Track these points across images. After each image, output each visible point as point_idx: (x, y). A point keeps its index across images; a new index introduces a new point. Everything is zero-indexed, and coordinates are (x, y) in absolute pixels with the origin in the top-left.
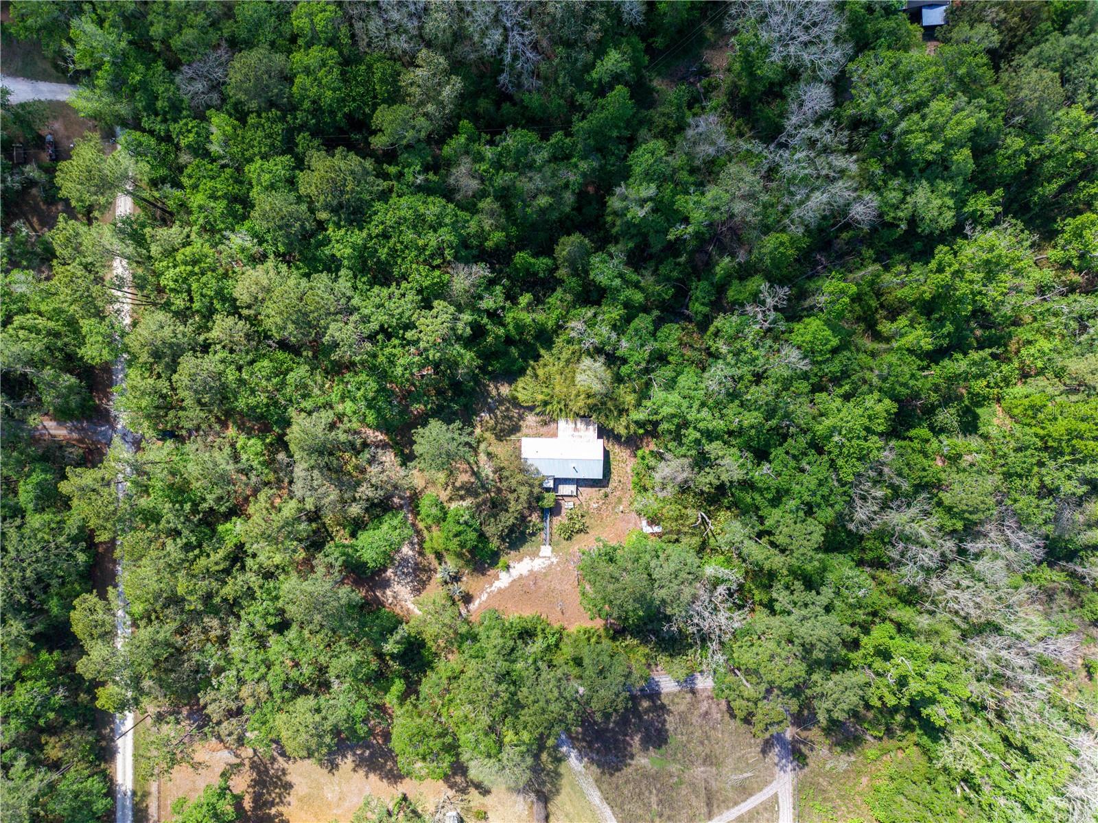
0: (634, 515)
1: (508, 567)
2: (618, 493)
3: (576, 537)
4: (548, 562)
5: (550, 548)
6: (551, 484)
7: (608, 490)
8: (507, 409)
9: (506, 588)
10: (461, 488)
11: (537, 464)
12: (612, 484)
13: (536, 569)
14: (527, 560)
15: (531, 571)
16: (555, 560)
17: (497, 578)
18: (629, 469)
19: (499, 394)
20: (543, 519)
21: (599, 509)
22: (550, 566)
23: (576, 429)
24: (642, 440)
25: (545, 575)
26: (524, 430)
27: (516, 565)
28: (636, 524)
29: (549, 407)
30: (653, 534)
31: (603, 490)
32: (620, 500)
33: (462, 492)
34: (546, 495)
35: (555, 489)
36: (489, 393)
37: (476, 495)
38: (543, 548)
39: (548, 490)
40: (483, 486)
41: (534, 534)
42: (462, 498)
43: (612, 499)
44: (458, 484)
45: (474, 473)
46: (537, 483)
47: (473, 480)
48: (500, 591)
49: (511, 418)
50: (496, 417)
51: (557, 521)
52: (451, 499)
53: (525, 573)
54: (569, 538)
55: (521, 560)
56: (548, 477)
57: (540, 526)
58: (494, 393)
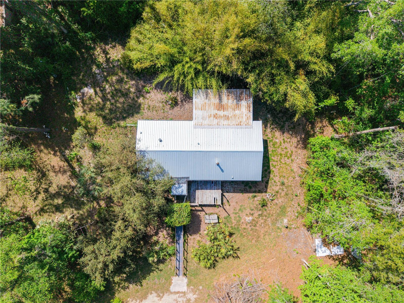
0: (304, 230)
2: (280, 201)
3: (222, 264)
4: (182, 300)
5: (185, 280)
6: (183, 190)
7: (267, 196)
8: (120, 81)
10: (57, 195)
11: (159, 161)
12: (273, 187)
14: (152, 297)
16: (192, 296)
18: (295, 167)
19: (108, 60)
20: (174, 239)
21: (254, 223)
23: (220, 107)
24: (313, 125)
26: (144, 111)
28: (306, 244)
29: (178, 68)
30: (330, 257)
31: (260, 197)
32: (283, 211)
33: (59, 201)
34: (176, 206)
35: (190, 197)
36: (94, 61)
37: (79, 205)
38: (175, 279)
39: (180, 199)
40: (88, 192)
41: (161, 261)
42: (59, 209)
43: (272, 208)
44: (53, 189)
45: (75, 175)
46: (159, 189)
47: (73, 183)
49: (126, 95)
50: (103, 90)
51: (194, 239)
52: (42, 211)
54: (213, 266)
55: (144, 297)
56: (179, 179)
57: (170, 250)
58: (101, 59)
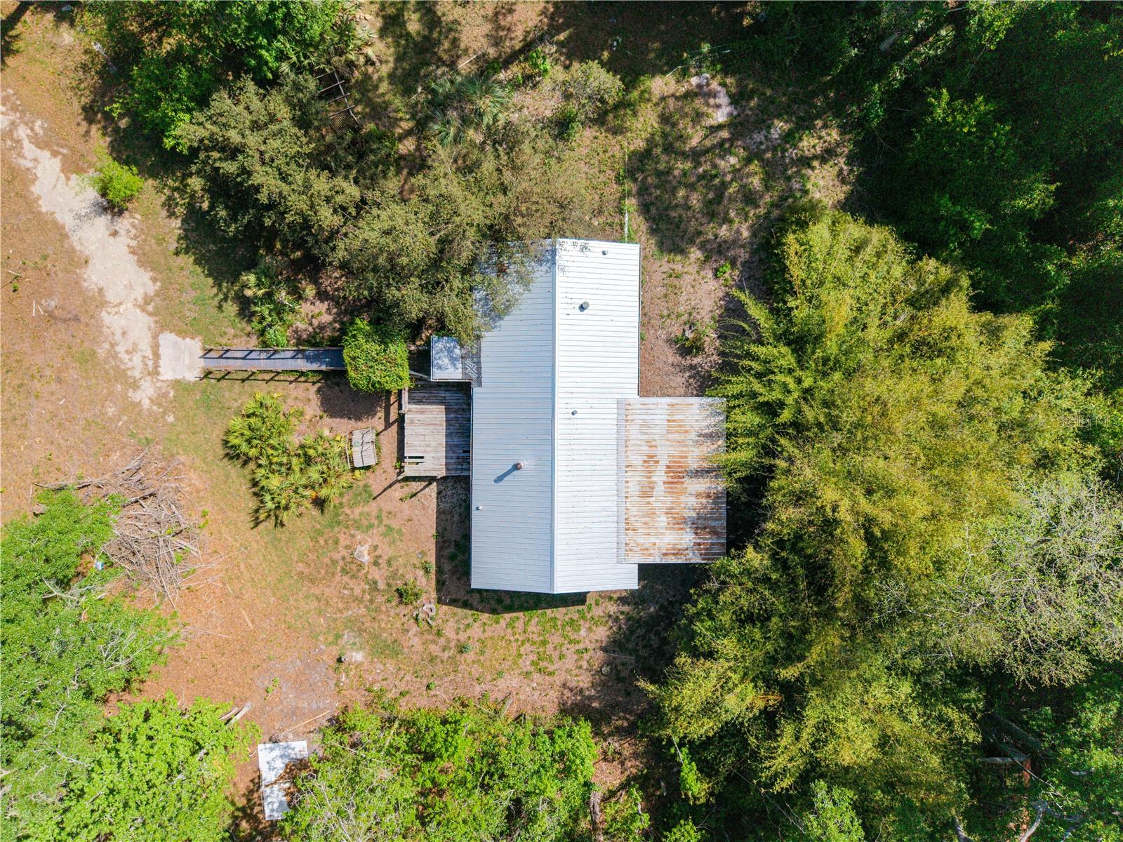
0: (331, 707)
1: (112, 206)
2: (414, 640)
3: (237, 479)
4: (135, 366)
5: (191, 376)
6: (446, 369)
7: (428, 604)
8: (750, 198)
9: (30, 204)
10: (432, 20)
11: (525, 301)
12: (452, 621)
13: (107, 318)
14: (143, 283)
15: (99, 300)
16: (144, 395)
17: (73, 166)
18: (511, 681)
19: (805, 162)
20: (308, 343)
21: (351, 567)
22: (121, 375)
23: (678, 474)
24: (627, 732)
25: (88, 359)
26: (664, 264)
27: (123, 242)
28: (294, 714)
30: (257, 782)
31: (426, 584)
32: (387, 649)
33: (414, 25)
34: (400, 350)
35: (426, 389)
36: (804, 124)
37: (405, 80)
38: (194, 346)
39: (421, 361)
40: (439, 104)
41: (246, 307)
42: (392, 23)
43: (393, 617)
45: (487, 69)
46: (447, 302)
47: (464, 64)
48: (19, 180)
50: (723, 149)
51: (306, 398)
53: (93, 277)
54: (233, 454)
55: (144, 258)
56: (475, 357)
57: (278, 333)
58: (809, 144)
